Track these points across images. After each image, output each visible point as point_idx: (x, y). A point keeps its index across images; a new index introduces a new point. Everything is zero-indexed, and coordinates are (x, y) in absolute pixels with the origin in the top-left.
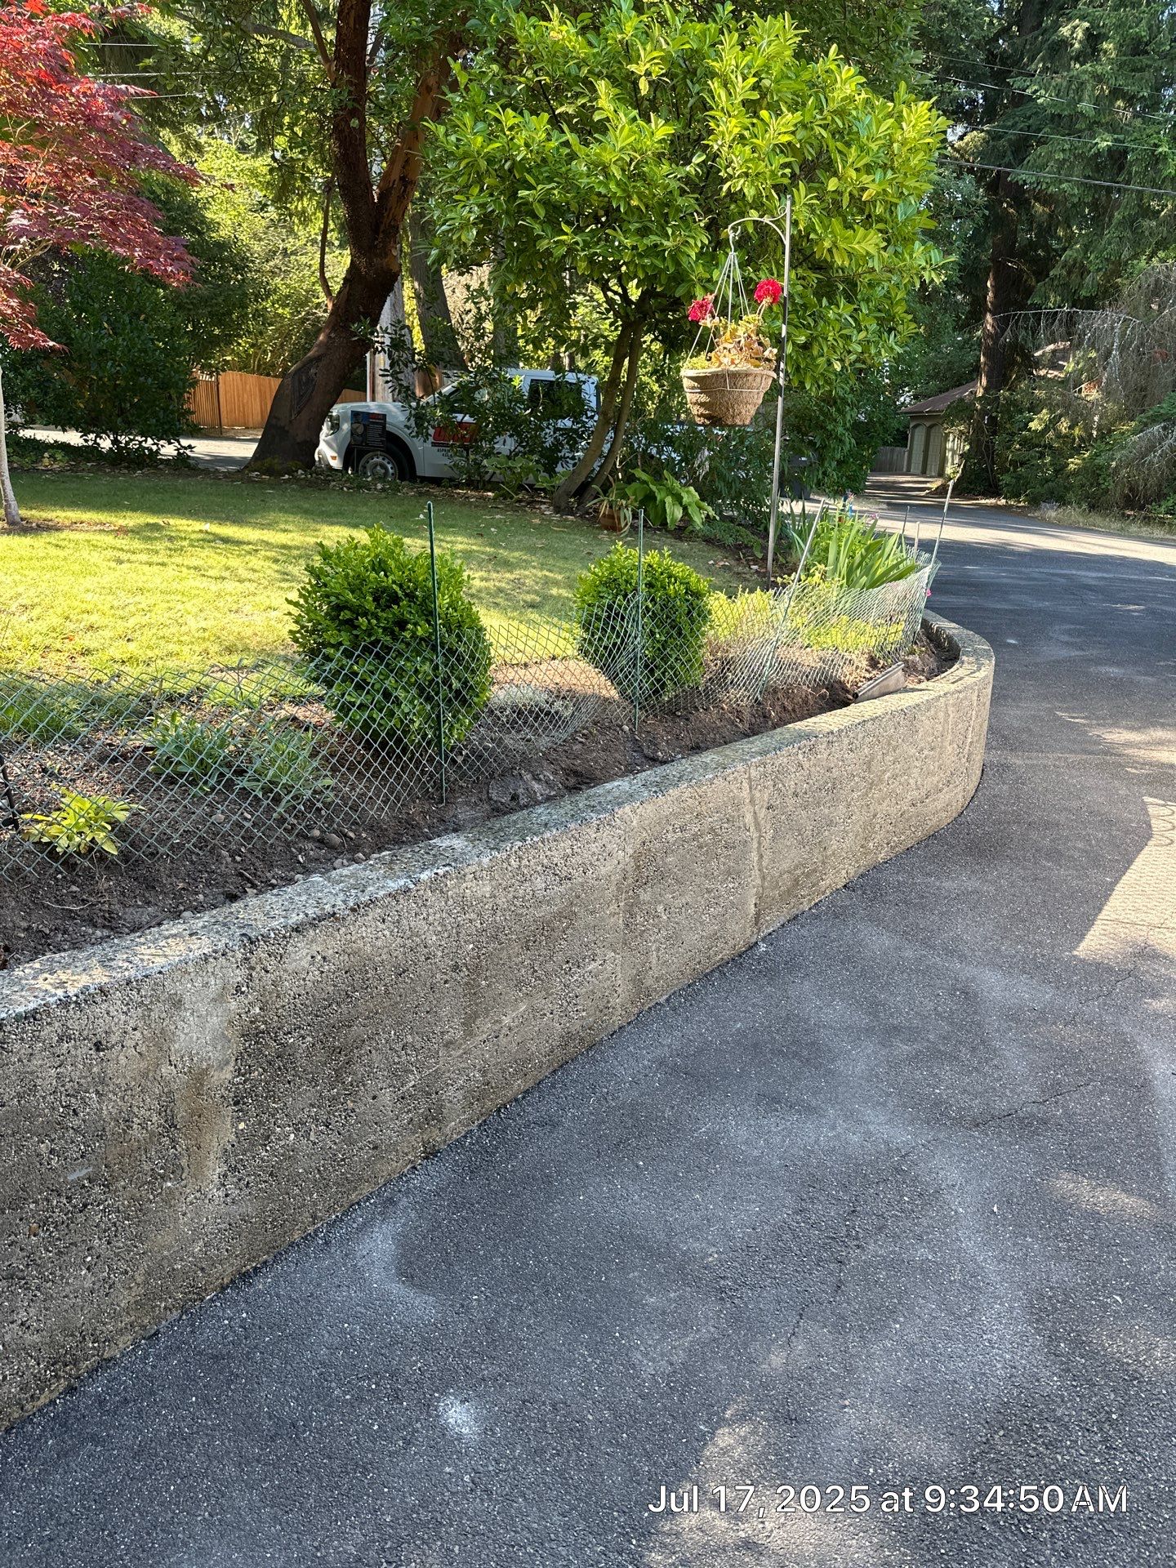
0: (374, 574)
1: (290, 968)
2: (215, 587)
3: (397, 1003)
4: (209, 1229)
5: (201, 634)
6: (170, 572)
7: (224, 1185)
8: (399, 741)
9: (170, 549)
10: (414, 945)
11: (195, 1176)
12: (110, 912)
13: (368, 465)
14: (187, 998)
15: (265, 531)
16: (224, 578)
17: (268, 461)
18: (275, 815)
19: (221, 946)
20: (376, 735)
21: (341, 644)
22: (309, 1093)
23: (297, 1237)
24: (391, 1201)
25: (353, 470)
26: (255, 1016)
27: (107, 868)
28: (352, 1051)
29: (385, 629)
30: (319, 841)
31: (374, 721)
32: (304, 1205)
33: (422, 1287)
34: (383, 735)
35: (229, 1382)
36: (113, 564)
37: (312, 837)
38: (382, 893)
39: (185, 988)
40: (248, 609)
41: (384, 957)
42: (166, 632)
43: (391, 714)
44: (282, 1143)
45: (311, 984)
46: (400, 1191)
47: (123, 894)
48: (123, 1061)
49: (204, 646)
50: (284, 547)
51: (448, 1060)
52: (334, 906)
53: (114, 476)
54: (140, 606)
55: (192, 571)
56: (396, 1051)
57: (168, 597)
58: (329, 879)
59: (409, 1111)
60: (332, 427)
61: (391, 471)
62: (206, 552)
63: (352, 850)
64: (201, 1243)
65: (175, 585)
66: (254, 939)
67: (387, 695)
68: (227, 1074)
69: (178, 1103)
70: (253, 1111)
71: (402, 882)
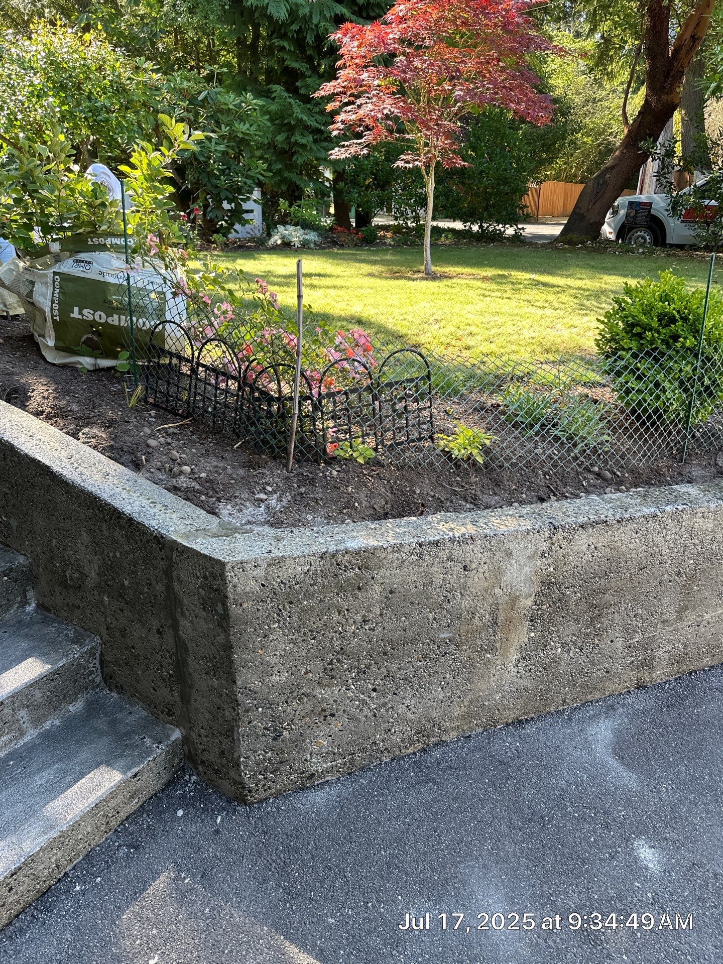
0: (660, 304)
1: (575, 549)
2: (540, 312)
3: (636, 587)
4: (506, 688)
5: (530, 340)
6: (513, 303)
7: (517, 666)
8: (660, 417)
9: (513, 290)
10: (654, 552)
11: (502, 655)
12: (475, 495)
13: (633, 237)
14: (514, 552)
15: (569, 279)
16: (545, 307)
17: (569, 237)
18: (572, 454)
19: (537, 527)
20: (645, 410)
21: (630, 349)
22: (574, 628)
23: (552, 709)
24: (612, 707)
25: (622, 240)
26: (550, 572)
27: (476, 470)
28: (603, 609)
29: (663, 340)
30: (597, 474)
31: (645, 401)
32: (560, 693)
33: (629, 767)
34: (650, 411)
35: (507, 779)
36: (482, 298)
37: (593, 472)
38: (638, 514)
39: (514, 546)
40: (558, 326)
41: (633, 555)
42: (512, 338)
43: (658, 398)
44: (553, 652)
45: (585, 562)
46: (618, 703)
47: (483, 486)
48: (476, 580)
49: (533, 347)
50: (579, 289)
51: (663, 633)
52: (606, 516)
53: (477, 247)
54: (497, 323)
55: (526, 303)
56: (630, 617)
57: (513, 318)
58: (603, 499)
59: (632, 656)
60: (613, 213)
61: (648, 240)
62: (535, 291)
63: (618, 483)
64: (500, 695)
65: (517, 310)
66: (556, 526)
67: (657, 385)
68: (529, 602)
69: (501, 611)
70: (539, 628)
71: (653, 510)
